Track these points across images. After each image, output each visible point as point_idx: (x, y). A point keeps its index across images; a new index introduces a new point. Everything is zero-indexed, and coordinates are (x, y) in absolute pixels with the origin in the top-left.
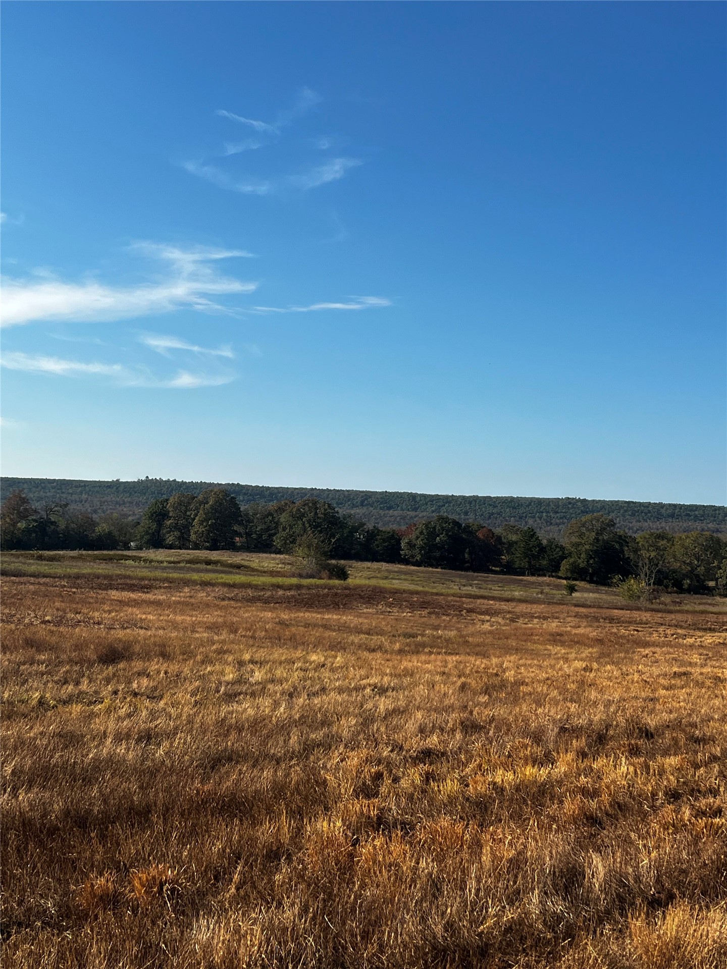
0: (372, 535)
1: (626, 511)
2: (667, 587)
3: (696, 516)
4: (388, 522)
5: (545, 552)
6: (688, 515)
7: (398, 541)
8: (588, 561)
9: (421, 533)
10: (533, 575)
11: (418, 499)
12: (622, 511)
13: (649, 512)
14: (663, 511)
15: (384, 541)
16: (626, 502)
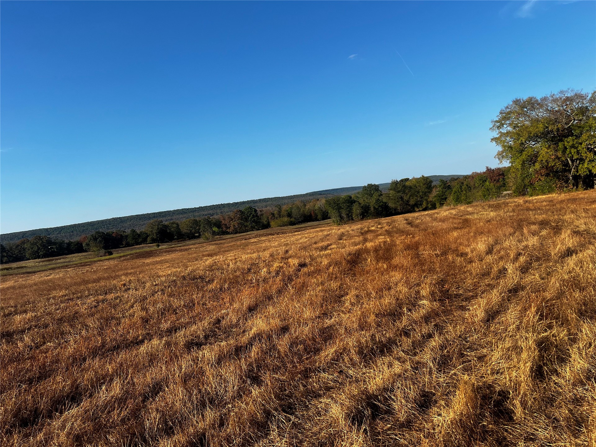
0: (69, 244)
1: (137, 219)
2: (185, 238)
3: (163, 216)
4: (76, 239)
5: (140, 236)
6: (160, 216)
7: (81, 244)
8: (157, 236)
9: (91, 239)
10: (137, 245)
11: (49, 230)
12: (135, 219)
13: (146, 217)
14: (151, 216)
15: (75, 245)
16: (136, 215)
